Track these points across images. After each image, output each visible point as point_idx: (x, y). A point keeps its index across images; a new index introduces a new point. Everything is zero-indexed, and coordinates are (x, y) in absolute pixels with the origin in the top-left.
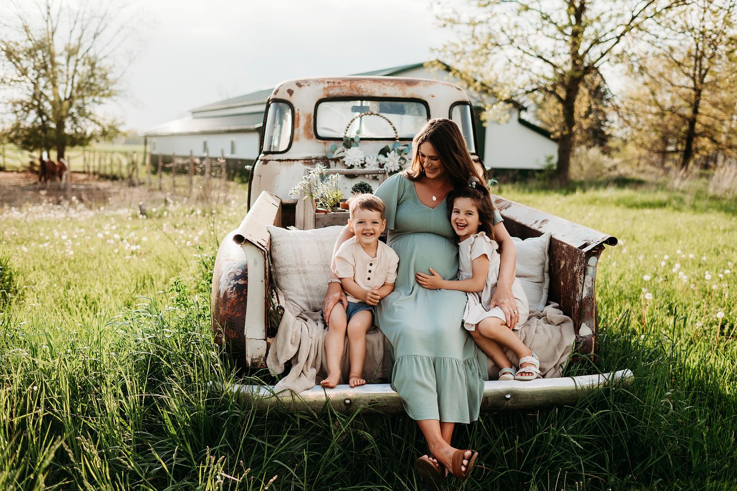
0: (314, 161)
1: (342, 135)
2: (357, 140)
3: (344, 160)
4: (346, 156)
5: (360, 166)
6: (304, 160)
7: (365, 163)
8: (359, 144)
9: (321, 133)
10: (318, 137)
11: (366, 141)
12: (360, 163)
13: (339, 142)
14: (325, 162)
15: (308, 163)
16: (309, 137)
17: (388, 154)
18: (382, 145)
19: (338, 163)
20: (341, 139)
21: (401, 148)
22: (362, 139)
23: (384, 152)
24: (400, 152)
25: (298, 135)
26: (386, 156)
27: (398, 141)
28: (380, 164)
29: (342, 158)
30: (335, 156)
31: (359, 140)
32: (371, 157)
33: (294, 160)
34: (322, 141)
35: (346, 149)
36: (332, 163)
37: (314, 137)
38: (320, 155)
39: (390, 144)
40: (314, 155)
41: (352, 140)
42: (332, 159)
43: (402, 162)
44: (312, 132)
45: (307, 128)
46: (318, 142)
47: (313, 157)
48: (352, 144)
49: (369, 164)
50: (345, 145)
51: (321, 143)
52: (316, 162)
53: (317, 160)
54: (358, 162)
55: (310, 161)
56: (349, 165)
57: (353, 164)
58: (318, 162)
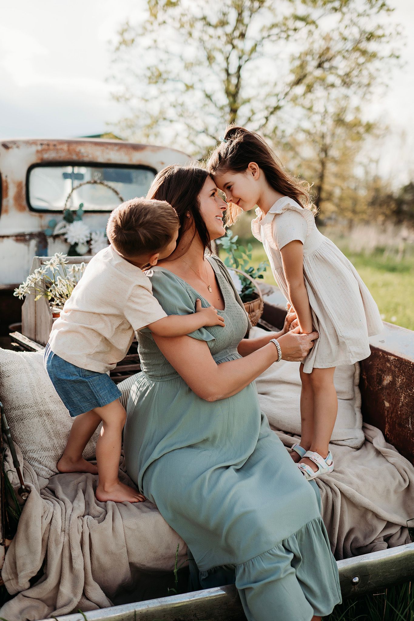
0: (27, 237)
1: (61, 207)
2: (80, 213)
3: (66, 236)
4: (69, 232)
5: (86, 244)
6: (16, 236)
7: (91, 240)
8: (83, 217)
9: (35, 203)
10: (32, 210)
11: (91, 214)
12: (85, 239)
13: (59, 215)
14: (42, 239)
15: (21, 240)
16: (21, 208)
19: (57, 240)
20: (60, 212)
22: (86, 212)
25: (7, 206)
29: (64, 234)
30: (54, 232)
31: (82, 212)
32: (98, 232)
33: (3, 236)
34: (37, 214)
35: (67, 225)
36: (50, 240)
37: (27, 209)
38: (35, 229)
40: (28, 230)
41: (75, 212)
42: (51, 236)
44: (24, 203)
45: (17, 198)
46: (32, 215)
47: (26, 233)
48: (75, 217)
49: (96, 241)
50: (65, 218)
51: (35, 216)
52: (30, 239)
53: (32, 236)
54: (83, 239)
55: (22, 238)
56: (73, 243)
57: (77, 241)
58: (34, 238)
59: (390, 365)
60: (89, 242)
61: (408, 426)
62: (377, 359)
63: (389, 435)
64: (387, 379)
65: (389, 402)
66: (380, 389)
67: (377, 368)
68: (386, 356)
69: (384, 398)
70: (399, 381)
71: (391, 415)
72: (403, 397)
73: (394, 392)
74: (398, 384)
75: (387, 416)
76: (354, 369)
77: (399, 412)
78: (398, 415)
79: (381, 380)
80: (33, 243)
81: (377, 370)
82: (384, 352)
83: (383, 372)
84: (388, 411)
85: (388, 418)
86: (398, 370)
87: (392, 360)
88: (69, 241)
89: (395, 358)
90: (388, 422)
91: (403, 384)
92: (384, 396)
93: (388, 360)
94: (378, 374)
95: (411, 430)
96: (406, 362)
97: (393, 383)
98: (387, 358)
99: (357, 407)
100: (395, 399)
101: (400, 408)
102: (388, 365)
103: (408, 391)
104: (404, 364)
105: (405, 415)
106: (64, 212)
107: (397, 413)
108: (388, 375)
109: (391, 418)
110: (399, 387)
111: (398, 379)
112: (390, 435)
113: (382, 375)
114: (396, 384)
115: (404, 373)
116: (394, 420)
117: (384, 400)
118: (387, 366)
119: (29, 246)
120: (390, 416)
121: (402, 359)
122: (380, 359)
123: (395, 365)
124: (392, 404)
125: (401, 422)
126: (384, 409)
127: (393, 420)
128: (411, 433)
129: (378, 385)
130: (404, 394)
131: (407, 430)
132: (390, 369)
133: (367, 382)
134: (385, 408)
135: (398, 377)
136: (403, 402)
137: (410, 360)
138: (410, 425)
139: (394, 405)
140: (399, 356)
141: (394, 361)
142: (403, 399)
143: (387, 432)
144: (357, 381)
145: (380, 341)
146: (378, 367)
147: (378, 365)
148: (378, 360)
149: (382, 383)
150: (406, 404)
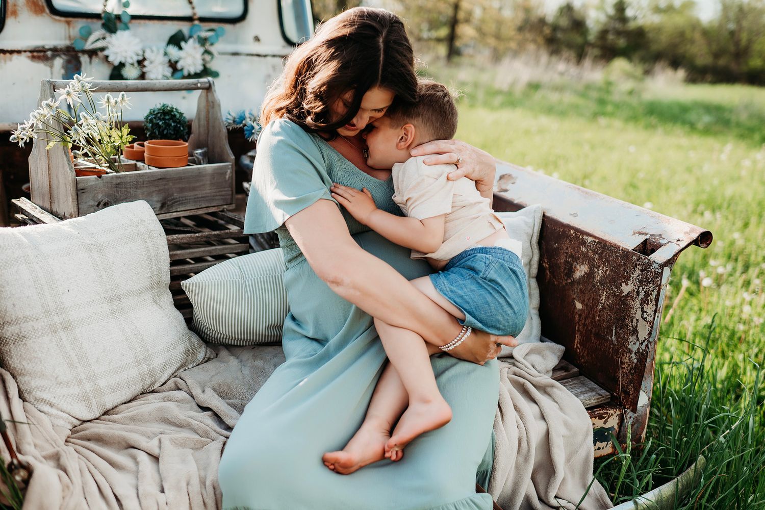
0: (49, 53)
1: (98, 8)
2: (125, 19)
3: (106, 53)
4: (110, 46)
5: (136, 65)
6: (31, 51)
7: (144, 59)
8: (130, 25)
9: (59, 3)
10: (54, 11)
11: (142, 22)
12: (135, 58)
13: (95, 21)
14: (72, 56)
15: (39, 58)
16: (38, 10)
17: (183, 44)
18: (172, 28)
19: (95, 60)
20: (97, 16)
21: (204, 34)
22: (134, 17)
23: (176, 40)
24: (203, 41)
25: (14, 5)
26: (180, 48)
27: (196, 22)
28: (170, 61)
29: (103, 49)
30: (89, 46)
31: (128, 18)
32: (154, 49)
33: (12, 52)
34: (63, 19)
35: (108, 35)
36: (84, 59)
37: (47, 10)
38: (62, 43)
39: (185, 27)
40: (49, 43)
41: (118, 17)
42: (84, 52)
43: (208, 57)
44: (42, 1)
46: (55, 19)
47: (47, 47)
48: (119, 25)
49: (151, 62)
50: (105, 26)
51: (60, 21)
52: (54, 57)
53: (56, 51)
54: (131, 58)
55: (42, 54)
56: (116, 63)
57: (123, 61)
58: (59, 55)
59: (586, 251)
60: (140, 63)
61: (611, 337)
62: (566, 241)
63: (580, 349)
64: (581, 270)
65: (582, 302)
66: (569, 283)
67: (566, 253)
68: (580, 237)
69: (575, 297)
70: (599, 274)
71: (585, 321)
72: (604, 296)
73: (591, 289)
74: (598, 278)
75: (578, 322)
76: (531, 254)
77: (597, 318)
78: (595, 322)
79: (570, 271)
80: (59, 62)
81: (566, 257)
82: (577, 230)
83: (575, 259)
84: (580, 316)
85: (579, 325)
86: (599, 257)
87: (589, 243)
88: (110, 59)
89: (594, 240)
90: (579, 330)
91: (605, 278)
92: (574, 294)
93: (584, 243)
94: (566, 261)
95: (615, 345)
96: (613, 246)
97: (590, 275)
98: (583, 239)
99: (534, 308)
100: (591, 299)
101: (600, 312)
102: (584, 249)
103: (612, 289)
104: (608, 249)
105: (607, 322)
106: (103, 15)
107: (594, 318)
108: (583, 264)
109: (584, 325)
110: (599, 282)
111: (598, 270)
112: (582, 350)
113: (572, 264)
114: (594, 278)
115: (608, 262)
116: (590, 328)
117: (575, 299)
118: (582, 251)
119: (51, 67)
120: (583, 322)
121: (606, 241)
122: (571, 241)
123: (594, 250)
124: (587, 305)
125: (600, 332)
126: (574, 312)
127: (587, 328)
128: (614, 349)
129: (566, 278)
130: (607, 292)
131: (608, 344)
132: (585, 256)
133: (550, 272)
134: (576, 311)
135: (598, 267)
136: (604, 304)
137: (619, 244)
138: (613, 338)
139: (591, 307)
140: (601, 237)
141: (593, 245)
142: (604, 299)
143: (577, 345)
144: (534, 271)
145: (571, 214)
146: (567, 251)
147: (567, 249)
148: (568, 241)
149: (573, 275)
150: (609, 306)
